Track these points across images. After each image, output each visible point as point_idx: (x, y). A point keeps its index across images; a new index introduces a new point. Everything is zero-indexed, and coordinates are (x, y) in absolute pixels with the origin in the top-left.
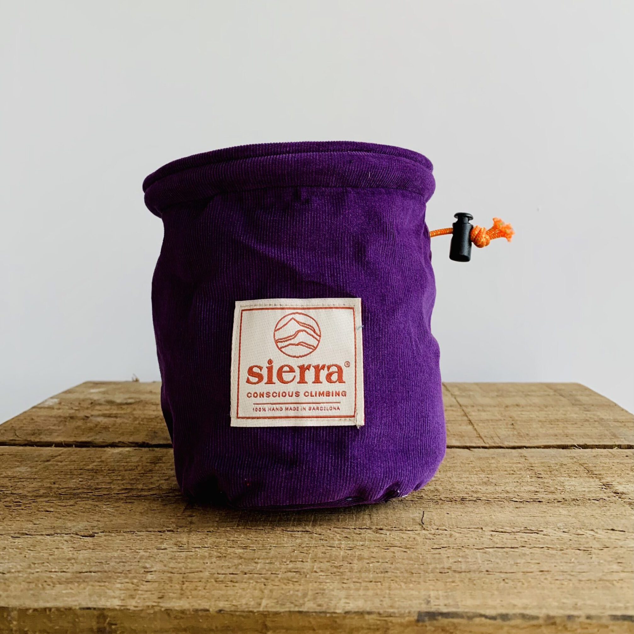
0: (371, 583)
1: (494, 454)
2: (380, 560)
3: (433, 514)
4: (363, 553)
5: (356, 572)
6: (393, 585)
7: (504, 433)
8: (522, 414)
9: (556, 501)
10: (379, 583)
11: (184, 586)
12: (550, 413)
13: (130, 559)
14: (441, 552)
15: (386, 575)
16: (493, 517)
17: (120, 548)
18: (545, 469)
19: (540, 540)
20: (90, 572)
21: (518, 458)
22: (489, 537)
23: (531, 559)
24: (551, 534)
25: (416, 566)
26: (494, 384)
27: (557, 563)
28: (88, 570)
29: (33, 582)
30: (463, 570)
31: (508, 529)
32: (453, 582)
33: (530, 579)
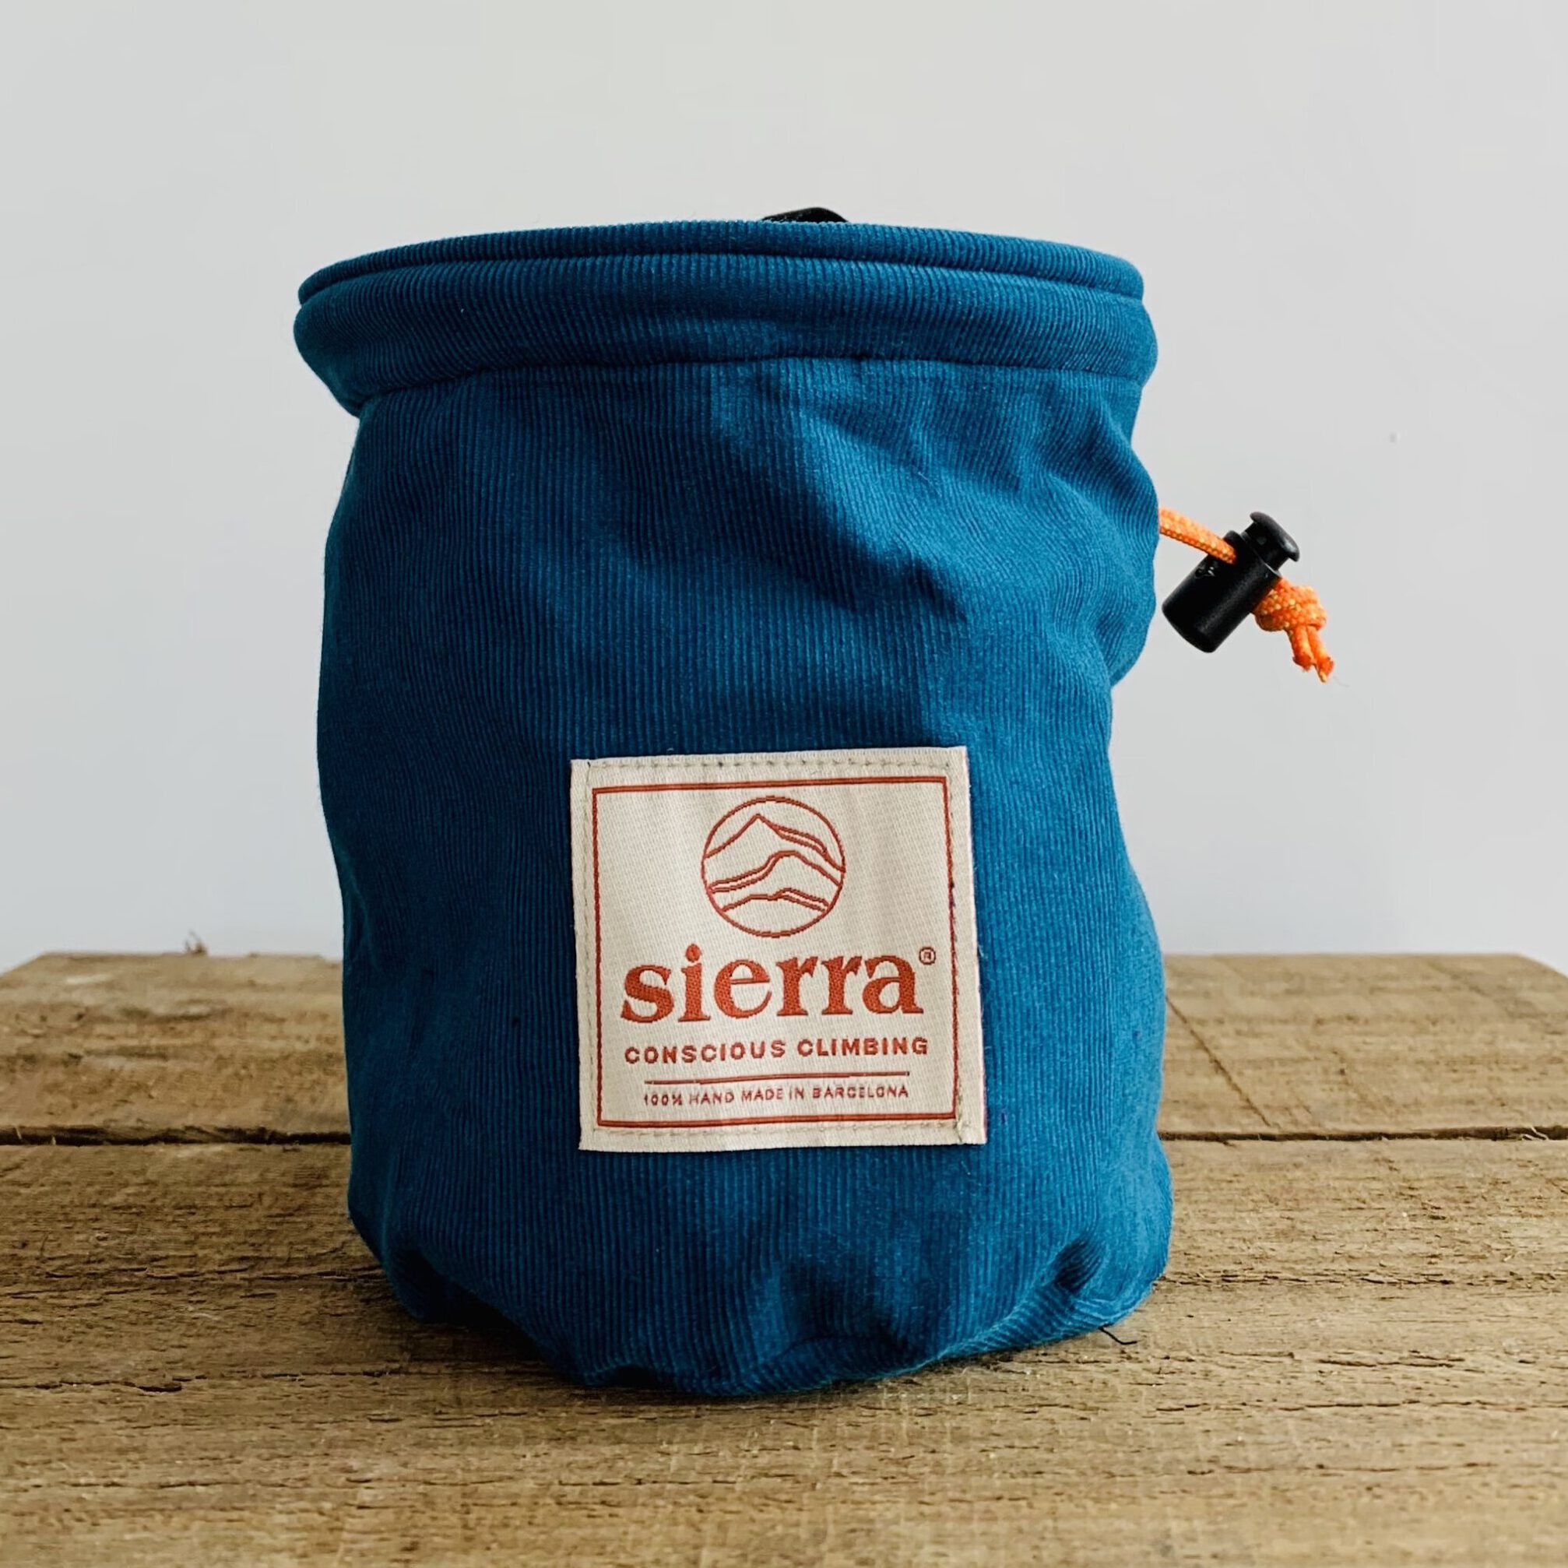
0: (1000, 1503)
1: (1298, 1155)
2: (1017, 1443)
3: (1148, 1317)
4: (964, 1425)
5: (953, 1474)
6: (1064, 1507)
7: (1320, 1095)
8: (1365, 1043)
9: (1490, 1281)
10: (1023, 1503)
11: (472, 1517)
12: (1446, 1038)
13: (299, 1447)
14: (1186, 1419)
15: (1039, 1480)
16: (1321, 1325)
17: (266, 1420)
18: (1451, 1195)
19: (1460, 1384)
20: (192, 1484)
21: (1370, 1166)
22: (1316, 1377)
23: (1440, 1435)
24: (1486, 1368)
25: (1120, 1455)
26: (1274, 960)
27: (1512, 1443)
28: (185, 1479)
29: (32, 1514)
30: (1252, 1465)
31: (1367, 1356)
32: (1230, 1495)
33: (1441, 1486)
